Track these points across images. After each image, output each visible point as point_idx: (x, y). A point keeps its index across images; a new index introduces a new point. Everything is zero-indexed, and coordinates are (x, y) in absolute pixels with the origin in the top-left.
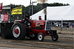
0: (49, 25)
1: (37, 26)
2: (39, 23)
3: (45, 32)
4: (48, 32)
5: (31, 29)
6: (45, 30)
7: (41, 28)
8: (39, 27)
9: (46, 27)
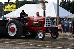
0: (48, 22)
1: (35, 23)
2: (38, 20)
3: (45, 29)
4: (49, 29)
5: (28, 27)
6: (45, 26)
7: (40, 24)
8: (38, 25)
9: (45, 24)
